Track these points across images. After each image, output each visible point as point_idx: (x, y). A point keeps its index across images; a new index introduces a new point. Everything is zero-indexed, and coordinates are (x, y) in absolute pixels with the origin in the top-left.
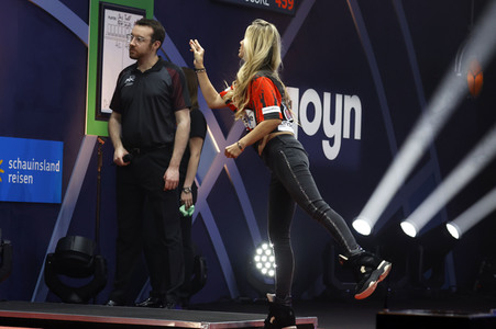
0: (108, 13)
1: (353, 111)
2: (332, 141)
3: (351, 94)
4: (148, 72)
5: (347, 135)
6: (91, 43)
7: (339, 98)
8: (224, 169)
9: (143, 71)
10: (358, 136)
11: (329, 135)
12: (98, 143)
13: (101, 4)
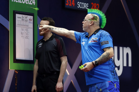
0: (17, 15)
1: (127, 54)
2: (119, 68)
3: (126, 47)
4: (47, 41)
5: (125, 65)
6: (10, 29)
7: (121, 48)
8: (71, 82)
9: (45, 40)
10: (130, 65)
11: (117, 65)
12: (15, 73)
13: (14, 11)
